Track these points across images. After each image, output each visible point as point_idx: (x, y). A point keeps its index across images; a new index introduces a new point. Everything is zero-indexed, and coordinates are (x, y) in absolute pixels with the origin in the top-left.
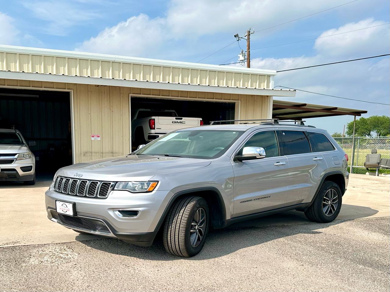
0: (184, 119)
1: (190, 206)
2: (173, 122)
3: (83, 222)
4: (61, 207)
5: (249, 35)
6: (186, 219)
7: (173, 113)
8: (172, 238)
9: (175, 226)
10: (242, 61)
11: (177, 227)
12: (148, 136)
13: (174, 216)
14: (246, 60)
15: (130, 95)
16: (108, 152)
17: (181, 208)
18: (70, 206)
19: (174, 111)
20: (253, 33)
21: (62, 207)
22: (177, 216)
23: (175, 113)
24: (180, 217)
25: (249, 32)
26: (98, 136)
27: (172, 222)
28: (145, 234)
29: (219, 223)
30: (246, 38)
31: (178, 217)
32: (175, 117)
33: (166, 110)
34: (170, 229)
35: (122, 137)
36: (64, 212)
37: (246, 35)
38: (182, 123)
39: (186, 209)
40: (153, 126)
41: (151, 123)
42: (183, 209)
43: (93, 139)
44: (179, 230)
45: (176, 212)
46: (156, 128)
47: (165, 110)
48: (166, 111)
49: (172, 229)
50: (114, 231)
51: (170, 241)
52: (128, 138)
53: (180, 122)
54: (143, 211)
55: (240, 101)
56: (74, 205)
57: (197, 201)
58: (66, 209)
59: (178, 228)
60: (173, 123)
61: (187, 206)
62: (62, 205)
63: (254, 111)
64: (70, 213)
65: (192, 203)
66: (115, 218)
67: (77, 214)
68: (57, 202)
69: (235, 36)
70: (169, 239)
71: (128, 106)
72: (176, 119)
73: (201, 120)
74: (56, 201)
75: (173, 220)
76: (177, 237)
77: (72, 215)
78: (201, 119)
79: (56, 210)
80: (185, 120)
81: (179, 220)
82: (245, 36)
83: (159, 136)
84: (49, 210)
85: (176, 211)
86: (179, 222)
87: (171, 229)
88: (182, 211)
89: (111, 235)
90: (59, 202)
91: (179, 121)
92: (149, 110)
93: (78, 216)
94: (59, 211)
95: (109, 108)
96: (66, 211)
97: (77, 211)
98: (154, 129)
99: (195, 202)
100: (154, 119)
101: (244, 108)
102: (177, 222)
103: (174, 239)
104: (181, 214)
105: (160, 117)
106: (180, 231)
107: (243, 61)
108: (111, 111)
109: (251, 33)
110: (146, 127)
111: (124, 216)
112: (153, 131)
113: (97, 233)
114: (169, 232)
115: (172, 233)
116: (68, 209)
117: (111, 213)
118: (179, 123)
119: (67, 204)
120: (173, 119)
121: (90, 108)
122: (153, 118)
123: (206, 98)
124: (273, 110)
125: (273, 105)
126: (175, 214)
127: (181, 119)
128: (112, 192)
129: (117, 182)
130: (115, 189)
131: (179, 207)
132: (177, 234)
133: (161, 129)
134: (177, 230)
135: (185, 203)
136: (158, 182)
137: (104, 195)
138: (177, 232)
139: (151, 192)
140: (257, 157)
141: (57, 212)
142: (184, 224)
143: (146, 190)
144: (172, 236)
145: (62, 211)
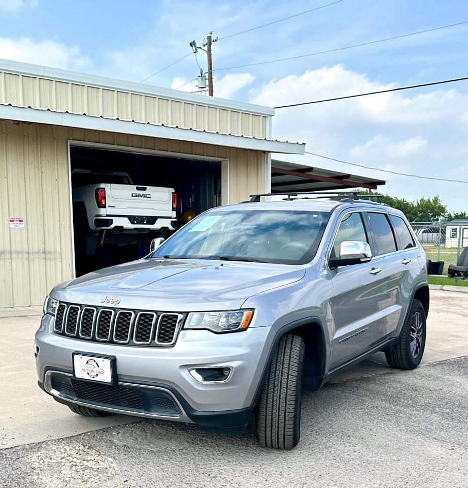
0: (150, 190)
2: (134, 195)
4: (84, 368)
5: (209, 44)
7: (125, 179)
8: (274, 417)
10: (201, 89)
11: (283, 395)
12: (96, 219)
14: (207, 88)
15: (70, 142)
16: (37, 250)
17: (284, 358)
18: (106, 365)
19: (126, 174)
20: (216, 41)
21: (87, 367)
23: (127, 177)
24: (285, 376)
25: (210, 38)
26: (20, 221)
28: (238, 411)
30: (206, 48)
32: (135, 186)
33: (114, 173)
34: (271, 400)
35: (58, 222)
36: (91, 376)
37: (205, 43)
38: (146, 197)
39: (291, 360)
40: (103, 201)
41: (99, 195)
42: (286, 362)
43: (12, 226)
45: (276, 366)
46: (107, 206)
47: (112, 173)
48: (115, 173)
49: (275, 398)
50: (188, 409)
51: (270, 421)
52: (68, 224)
53: (144, 196)
54: (237, 368)
55: (228, 159)
56: (114, 361)
57: (301, 344)
58: (95, 370)
59: (285, 397)
60: (132, 196)
61: (290, 354)
62: (87, 362)
63: (247, 178)
64: (106, 377)
65: (296, 348)
66: (193, 384)
67: (119, 379)
68: (76, 357)
69: (191, 44)
70: (269, 418)
71: (66, 162)
72: (138, 189)
73: (173, 193)
74: (73, 354)
75: (275, 382)
76: (282, 413)
77: (110, 381)
78: (173, 190)
79: (73, 372)
81: (284, 381)
82: (205, 46)
83: (112, 220)
84: (49, 372)
85: (276, 363)
86: (285, 384)
87: (273, 400)
88: (286, 365)
89: (183, 417)
90: (81, 356)
91: (141, 192)
92: (88, 171)
93: (120, 383)
94: (80, 374)
95: (36, 167)
96: (95, 374)
97: (118, 373)
98: (104, 207)
99: (299, 346)
100: (104, 189)
101: (234, 171)
104: (286, 370)
105: (113, 185)
106: (287, 402)
107: (203, 89)
108: (40, 171)
109: (214, 41)
110: (91, 203)
111: (205, 380)
112: (103, 212)
113: (153, 415)
115: (274, 408)
116: (101, 371)
117: (185, 374)
118: (141, 197)
119: (98, 360)
120: (132, 189)
122: (102, 186)
123: (182, 151)
124: (272, 176)
125: (272, 168)
126: (276, 371)
127: (145, 189)
128: (182, 332)
129: (188, 313)
130: (186, 326)
131: (279, 356)
132: (282, 408)
133: (114, 207)
134: (283, 400)
135: (287, 349)
136: (253, 309)
137: (167, 341)
138: (283, 405)
139: (245, 329)
140: (362, 260)
141: (76, 378)
142: (293, 388)
143: (239, 327)
144: (274, 411)
145: (88, 374)
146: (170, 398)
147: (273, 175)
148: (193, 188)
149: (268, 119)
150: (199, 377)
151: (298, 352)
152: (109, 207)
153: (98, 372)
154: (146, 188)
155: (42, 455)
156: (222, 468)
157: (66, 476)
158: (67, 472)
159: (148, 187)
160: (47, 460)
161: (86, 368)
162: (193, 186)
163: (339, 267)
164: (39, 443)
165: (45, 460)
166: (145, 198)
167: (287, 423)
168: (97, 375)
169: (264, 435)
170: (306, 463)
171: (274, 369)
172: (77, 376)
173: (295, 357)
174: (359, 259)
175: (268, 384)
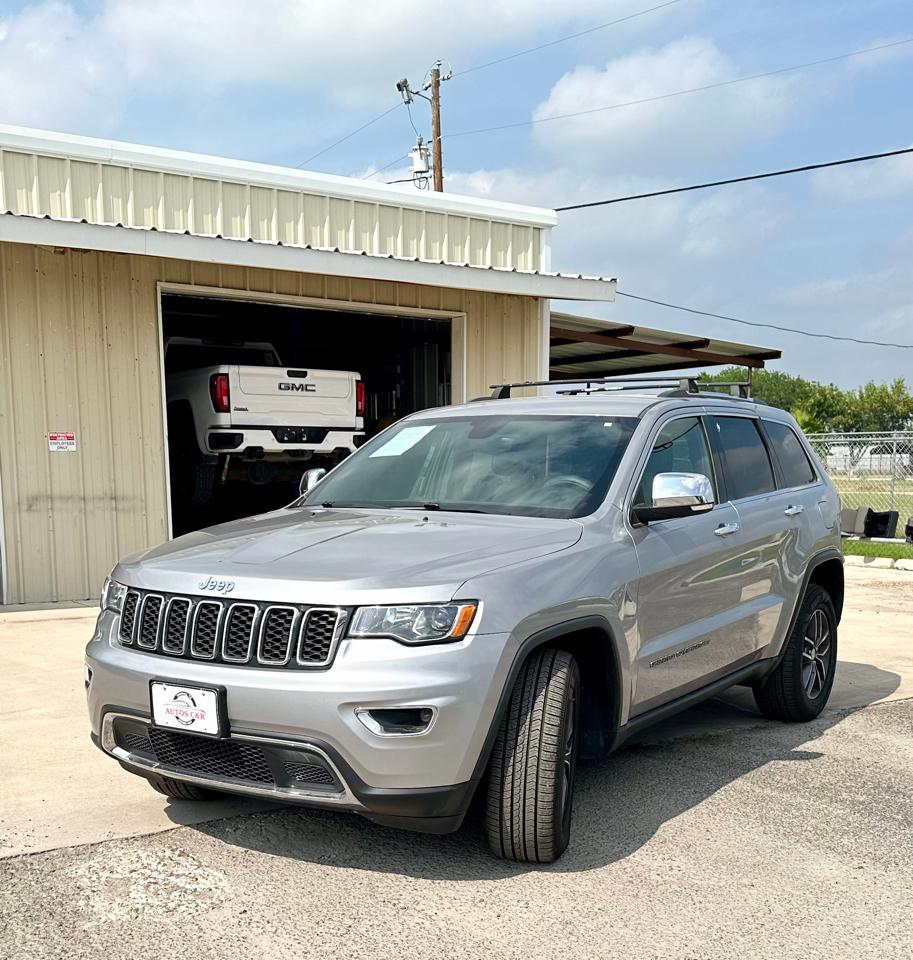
0: (314, 375)
1: (558, 685)
2: (283, 387)
3: (246, 756)
4: (169, 707)
5: (437, 84)
6: (554, 731)
7: (267, 354)
8: (515, 801)
9: (524, 758)
10: (419, 175)
11: (532, 761)
12: (211, 434)
13: (519, 722)
14: (431, 172)
15: (161, 286)
16: (100, 493)
17: (535, 693)
18: (208, 701)
19: (269, 346)
20: (448, 78)
21: (174, 706)
22: (527, 723)
23: (272, 352)
24: (536, 725)
26: (69, 438)
27: (516, 745)
28: (449, 788)
29: (601, 739)
31: (530, 725)
32: (286, 370)
33: (246, 343)
34: (510, 769)
35: (141, 441)
36: (182, 722)
37: (426, 85)
38: (307, 390)
39: (550, 695)
40: (225, 399)
41: (219, 389)
42: (540, 699)
43: (53, 448)
44: (538, 771)
46: (232, 408)
47: (244, 344)
48: (248, 345)
49: (518, 766)
50: (356, 784)
51: (509, 810)
52: (159, 445)
53: (303, 388)
54: (444, 709)
55: (465, 314)
56: (222, 694)
57: (570, 666)
58: (189, 711)
59: (536, 764)
60: (280, 388)
61: (548, 684)
62: (176, 698)
63: (502, 349)
64: (209, 725)
65: (559, 674)
66: (363, 738)
67: (232, 729)
68: (155, 687)
69: (398, 87)
70: (507, 803)
71: (153, 325)
72: (290, 374)
73: (357, 381)
74: (151, 682)
75: (517, 736)
76: (531, 794)
77: (215, 732)
78: (357, 376)
79: (152, 716)
80: (313, 378)
81: (535, 734)
82: (426, 89)
83: (242, 435)
84: (109, 717)
85: (521, 702)
86: (537, 741)
87: (514, 769)
88: (539, 705)
89: (348, 798)
90: (164, 685)
91: (297, 381)
92: (198, 341)
93: (233, 735)
94: (164, 718)
95: (98, 336)
96: (190, 719)
97: (229, 717)
98: (227, 410)
99: (565, 670)
100: (227, 375)
101: (476, 337)
102: (532, 743)
103: (521, 802)
104: (538, 715)
105: (244, 369)
106: (541, 774)
107: (424, 175)
108: (105, 343)
109: (442, 79)
110: (202, 402)
111: (387, 730)
112: (224, 419)
113: (294, 794)
114: (509, 779)
115: (516, 784)
116: (199, 713)
117: (350, 720)
118: (298, 389)
119: (193, 692)
120: (280, 374)
121: (40, 332)
122: (223, 369)
123: (374, 301)
124: (551, 345)
125: (553, 330)
126: (520, 715)
127: (304, 375)
128: (344, 643)
129: (356, 607)
130: (352, 632)
131: (527, 689)
132: (531, 786)
133: (246, 410)
134: (532, 771)
135: (541, 675)
136: (476, 602)
137: (317, 658)
138: (531, 778)
139: (460, 639)
140: (694, 508)
141: (156, 725)
142: (552, 748)
143: (448, 634)
144: (516, 791)
145: (177, 718)
146: (323, 763)
147: (553, 343)
148: (399, 371)
149: (543, 234)
150: (375, 726)
151: (562, 681)
152: (236, 409)
153: (194, 715)
154: (306, 373)
155: (97, 865)
156: (419, 893)
157: (136, 901)
158: (139, 894)
159: (310, 372)
160: (104, 875)
161: (175, 708)
162: (399, 368)
163: (650, 523)
164: (92, 845)
165: (101, 874)
166: (305, 393)
167: (539, 812)
168: (193, 720)
169: (498, 836)
170: (577, 888)
171: (517, 713)
172: (157, 723)
173: (556, 690)
174: (689, 507)
175: (506, 740)
